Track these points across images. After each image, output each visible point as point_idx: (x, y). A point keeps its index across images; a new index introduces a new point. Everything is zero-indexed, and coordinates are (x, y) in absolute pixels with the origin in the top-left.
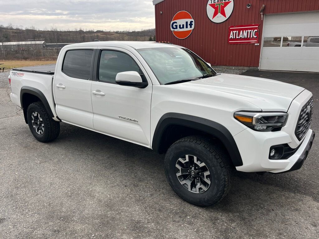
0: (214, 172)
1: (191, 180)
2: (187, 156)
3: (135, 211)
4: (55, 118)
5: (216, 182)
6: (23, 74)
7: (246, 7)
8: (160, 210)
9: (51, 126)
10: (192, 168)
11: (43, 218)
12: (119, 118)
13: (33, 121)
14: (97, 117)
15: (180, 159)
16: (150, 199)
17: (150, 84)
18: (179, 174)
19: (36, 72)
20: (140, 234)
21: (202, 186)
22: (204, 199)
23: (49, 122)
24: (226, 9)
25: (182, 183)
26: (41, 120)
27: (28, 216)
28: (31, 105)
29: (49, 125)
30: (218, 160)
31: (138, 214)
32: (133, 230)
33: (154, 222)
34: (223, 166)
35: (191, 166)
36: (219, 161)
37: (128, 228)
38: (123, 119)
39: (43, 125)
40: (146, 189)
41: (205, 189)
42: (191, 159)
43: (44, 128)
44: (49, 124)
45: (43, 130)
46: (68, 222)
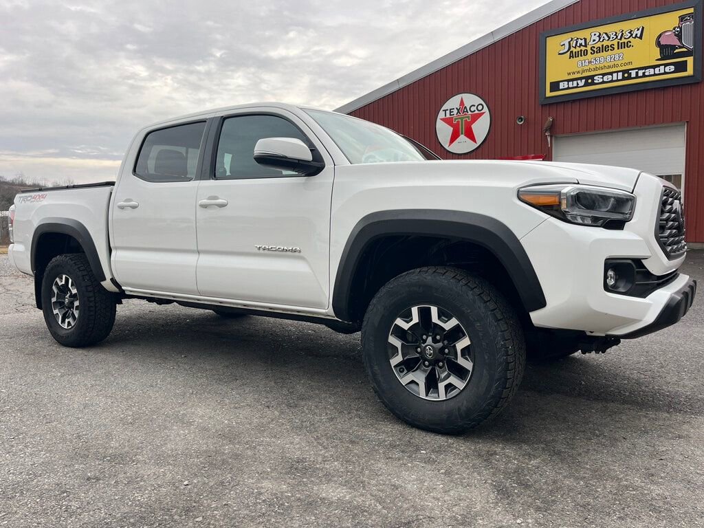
0: (481, 334)
1: (425, 371)
2: (415, 310)
3: (292, 443)
4: (107, 284)
5: (486, 357)
6: (43, 197)
7: (515, 122)
8: (352, 442)
9: (96, 303)
10: (427, 339)
11: (60, 459)
12: (258, 251)
13: (54, 300)
14: (206, 260)
15: (399, 322)
16: (328, 425)
17: (329, 165)
18: (395, 360)
19: (74, 187)
20: (304, 480)
21: (453, 380)
22: (459, 409)
23: (91, 294)
24: (475, 127)
25: (405, 380)
26: (74, 291)
27: (22, 455)
28: (53, 260)
29: (91, 302)
30: (488, 303)
31: (299, 448)
32: (287, 473)
33: (337, 460)
34: (499, 317)
35: (424, 337)
36: (491, 306)
37: (273, 470)
38: (266, 252)
39: (77, 303)
40: (317, 411)
41: (460, 384)
42: (425, 314)
43: (78, 311)
44: (93, 299)
45: (77, 316)
46: (123, 464)
